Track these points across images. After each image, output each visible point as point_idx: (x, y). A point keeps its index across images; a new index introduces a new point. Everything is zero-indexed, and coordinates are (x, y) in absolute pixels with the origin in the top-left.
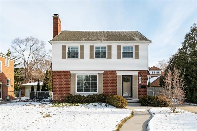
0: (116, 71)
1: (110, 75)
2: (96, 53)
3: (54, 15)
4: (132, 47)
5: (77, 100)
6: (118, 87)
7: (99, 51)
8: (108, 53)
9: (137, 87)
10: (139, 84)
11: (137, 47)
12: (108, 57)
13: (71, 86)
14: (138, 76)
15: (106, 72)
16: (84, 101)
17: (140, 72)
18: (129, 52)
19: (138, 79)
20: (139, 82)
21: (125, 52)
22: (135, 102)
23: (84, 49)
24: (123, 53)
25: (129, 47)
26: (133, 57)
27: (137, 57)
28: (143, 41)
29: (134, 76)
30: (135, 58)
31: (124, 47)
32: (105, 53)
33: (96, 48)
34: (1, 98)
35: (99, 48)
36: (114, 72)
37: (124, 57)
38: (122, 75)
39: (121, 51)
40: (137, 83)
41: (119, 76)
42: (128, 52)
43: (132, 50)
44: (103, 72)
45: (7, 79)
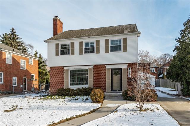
0: (105, 65)
1: (99, 69)
2: (85, 49)
3: (54, 17)
4: (120, 40)
5: (66, 93)
6: (108, 80)
7: (88, 46)
8: (96, 48)
9: (127, 80)
10: (129, 77)
11: (125, 40)
12: (96, 52)
13: (65, 80)
14: (128, 69)
15: (96, 66)
16: (72, 94)
17: (130, 65)
18: (118, 45)
19: (128, 72)
20: (129, 75)
21: (113, 45)
22: (119, 96)
23: (75, 46)
24: (111, 46)
25: (117, 41)
26: (121, 50)
27: (125, 50)
28: (132, 33)
29: (123, 69)
30: (123, 51)
31: (112, 41)
32: (93, 48)
33: (86, 44)
34: (26, 90)
35: (88, 44)
36: (103, 66)
37: (112, 50)
38: (112, 69)
39: (108, 45)
40: (127, 76)
41: (109, 69)
42: (116, 45)
43: (120, 43)
44: (92, 67)
45: (31, 74)
